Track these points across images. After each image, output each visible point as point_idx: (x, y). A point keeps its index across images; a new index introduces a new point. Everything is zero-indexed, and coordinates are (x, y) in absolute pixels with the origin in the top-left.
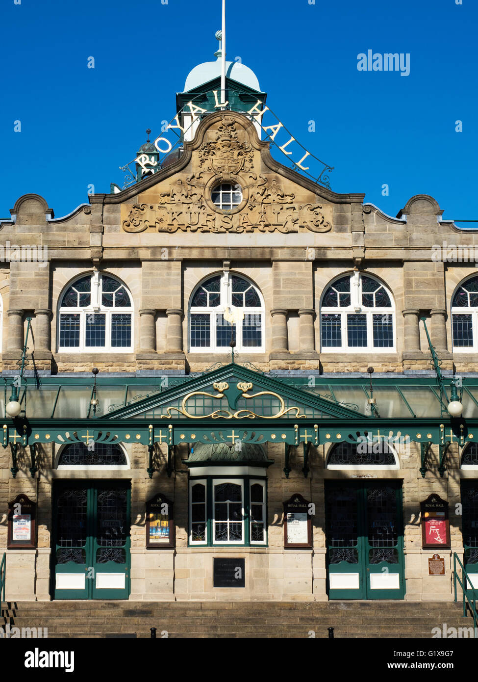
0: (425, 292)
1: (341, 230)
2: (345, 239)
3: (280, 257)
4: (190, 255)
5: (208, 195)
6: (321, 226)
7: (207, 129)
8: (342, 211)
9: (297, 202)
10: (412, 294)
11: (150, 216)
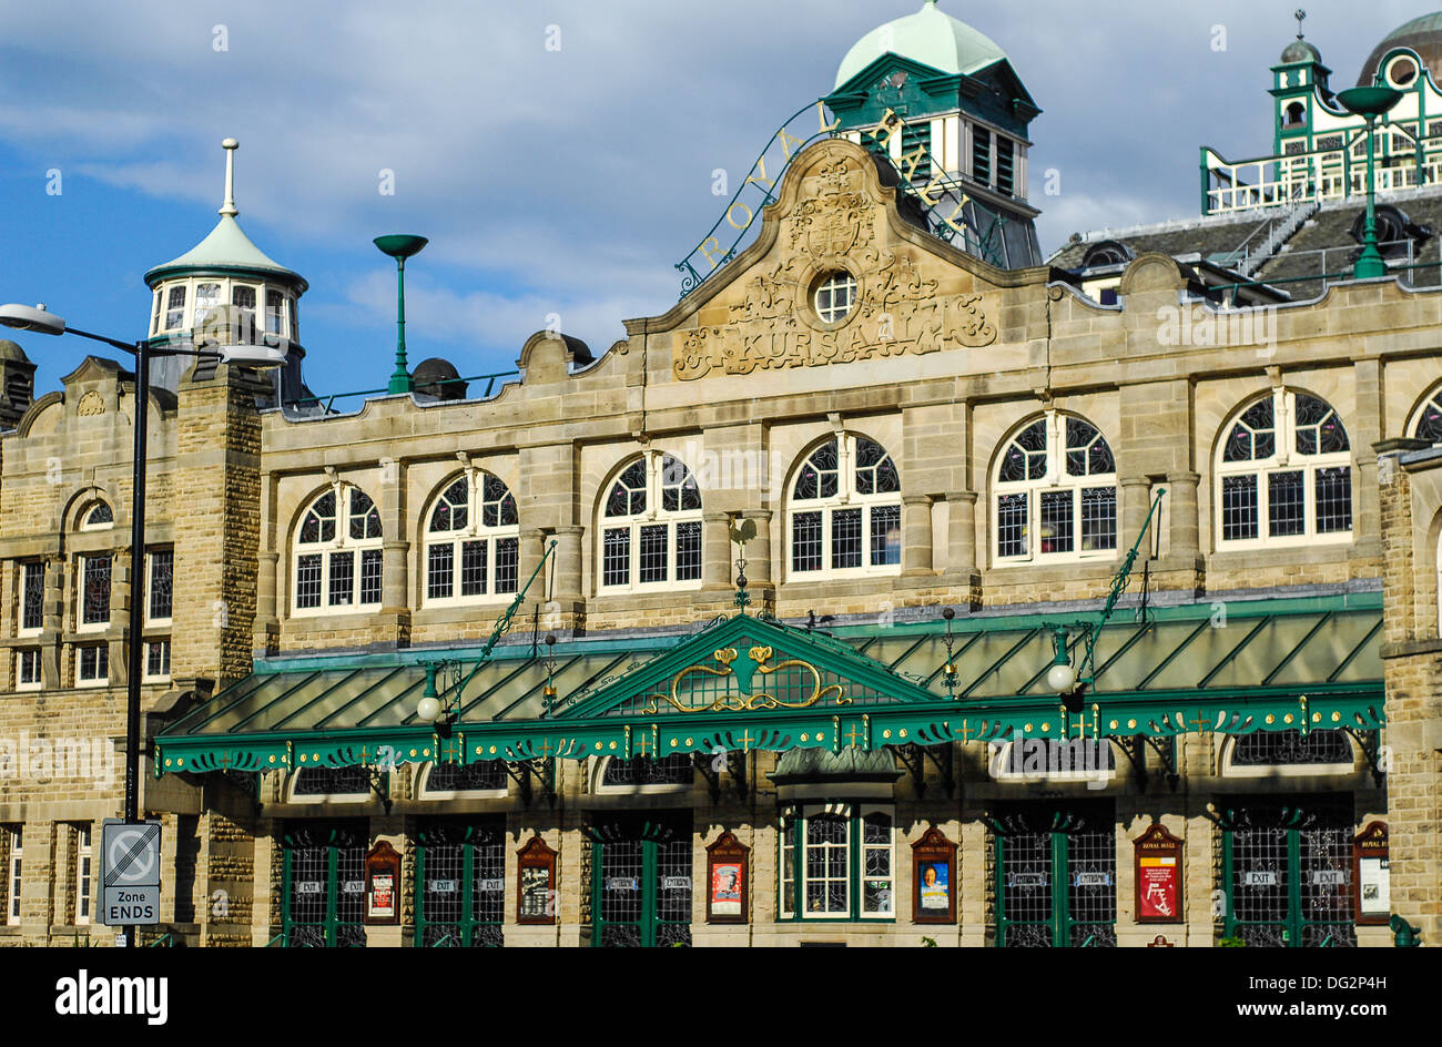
0: (1155, 442)
1: (1013, 338)
2: (1019, 354)
3: (912, 401)
4: (774, 411)
5: (801, 299)
6: (980, 335)
7: (803, 176)
8: (1016, 301)
9: (942, 294)
10: (1131, 447)
11: (713, 347)
